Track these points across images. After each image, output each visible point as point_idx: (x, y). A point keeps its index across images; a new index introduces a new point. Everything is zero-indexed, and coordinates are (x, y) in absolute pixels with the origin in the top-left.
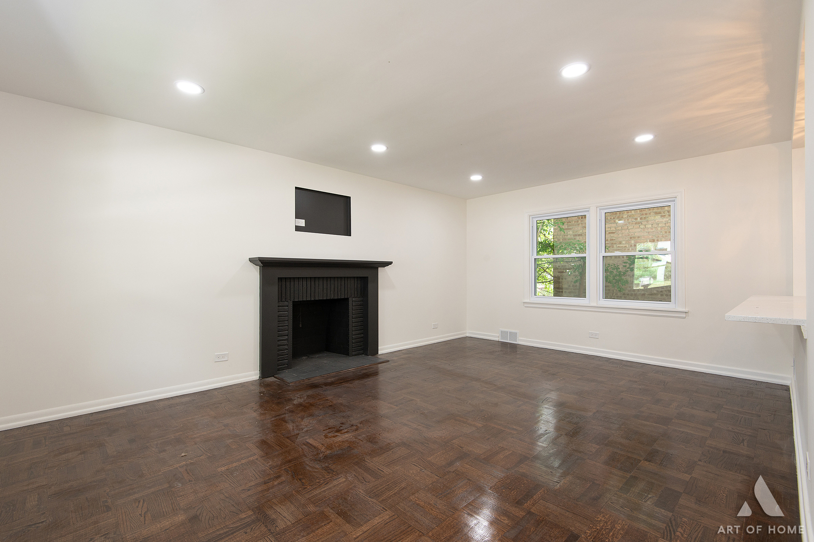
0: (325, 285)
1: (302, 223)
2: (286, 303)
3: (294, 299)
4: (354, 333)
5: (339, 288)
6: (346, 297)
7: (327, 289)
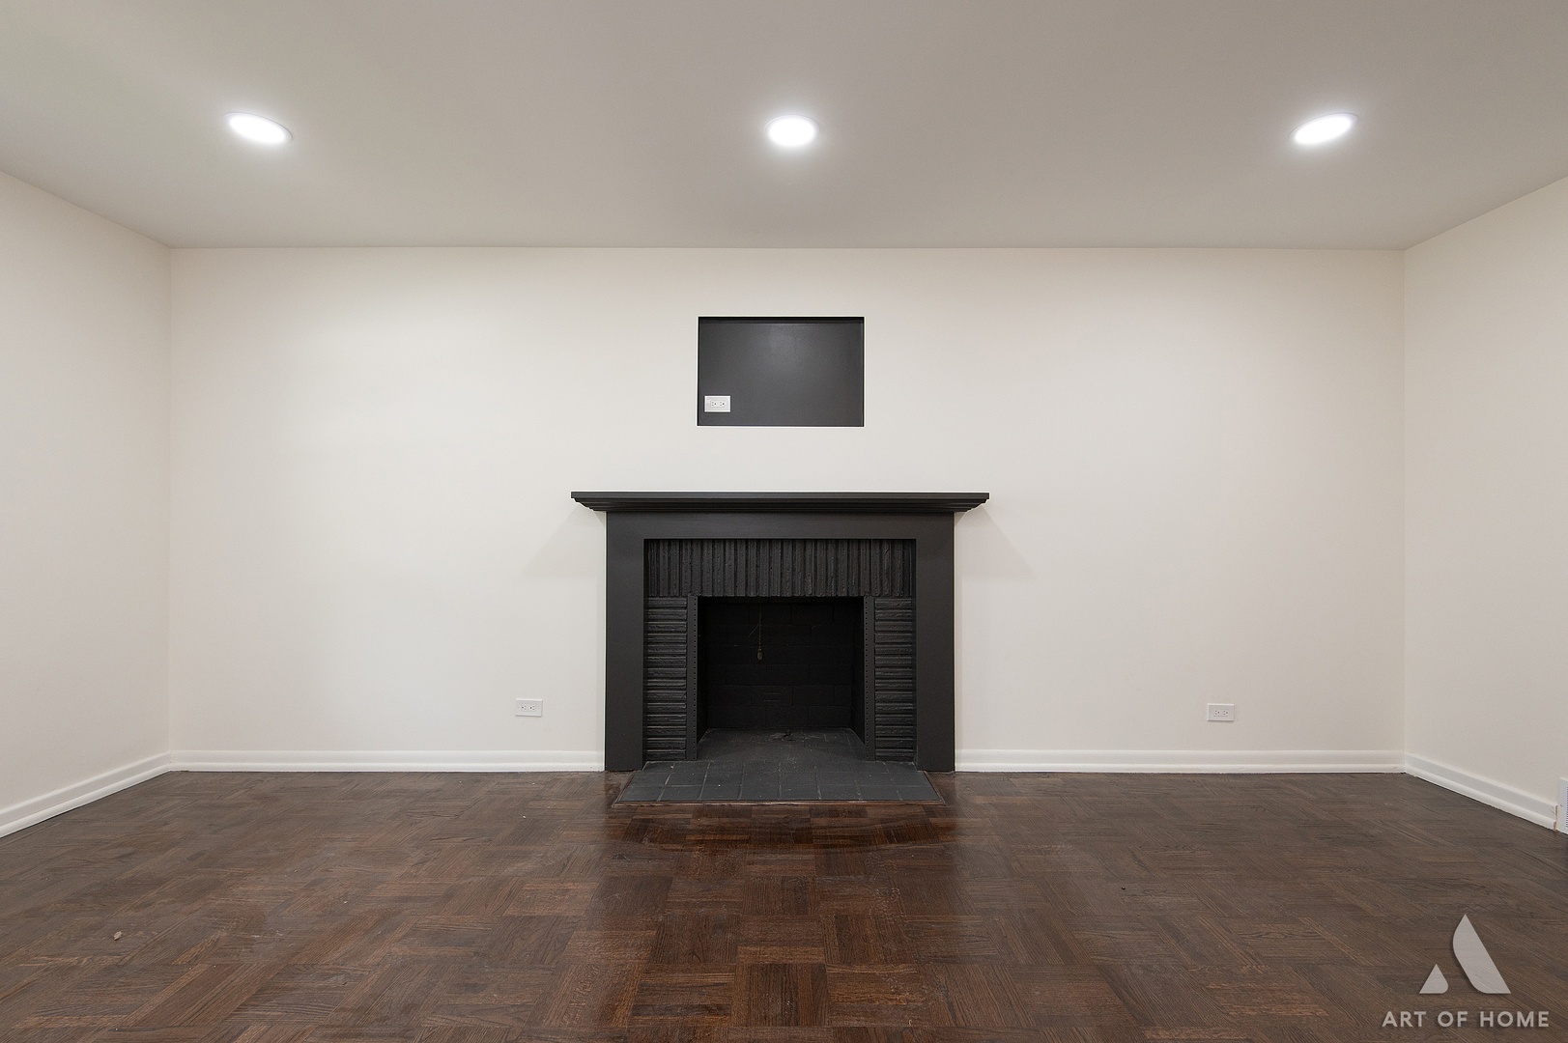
0: (788, 559)
1: (720, 404)
2: (682, 601)
3: (702, 592)
4: (879, 695)
5: (832, 567)
6: (854, 593)
7: (794, 570)
